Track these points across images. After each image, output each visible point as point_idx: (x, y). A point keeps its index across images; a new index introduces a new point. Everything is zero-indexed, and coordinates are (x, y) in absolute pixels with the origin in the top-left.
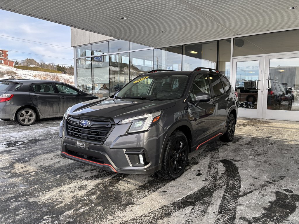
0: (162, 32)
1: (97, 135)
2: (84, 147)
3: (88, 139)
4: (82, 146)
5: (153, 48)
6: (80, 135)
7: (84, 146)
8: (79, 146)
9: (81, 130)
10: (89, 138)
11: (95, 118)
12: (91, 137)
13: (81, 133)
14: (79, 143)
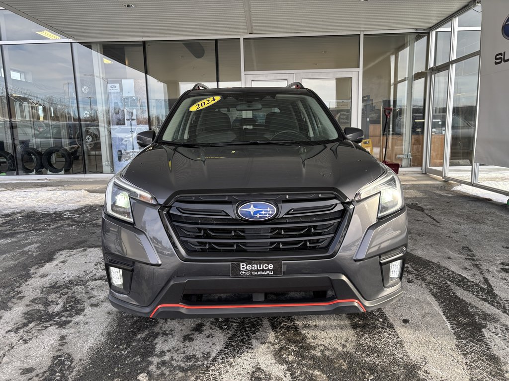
0: (128, 6)
1: (308, 234)
2: (270, 273)
3: (276, 250)
4: (260, 273)
5: (71, 41)
6: (244, 244)
7: (268, 270)
8: (248, 273)
9: (243, 230)
10: (281, 246)
11: (288, 194)
12: (284, 243)
13: (244, 238)
14: (249, 267)
